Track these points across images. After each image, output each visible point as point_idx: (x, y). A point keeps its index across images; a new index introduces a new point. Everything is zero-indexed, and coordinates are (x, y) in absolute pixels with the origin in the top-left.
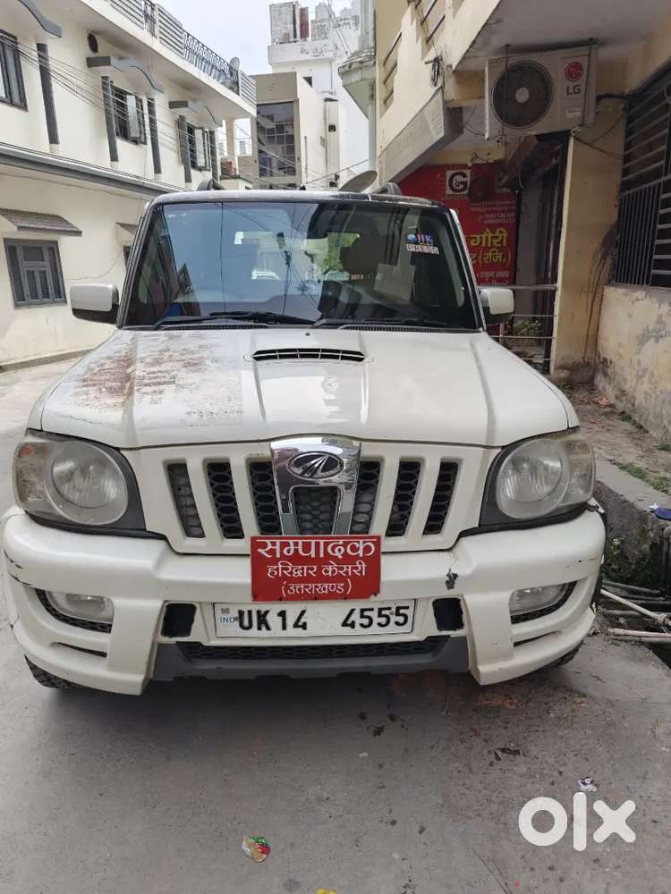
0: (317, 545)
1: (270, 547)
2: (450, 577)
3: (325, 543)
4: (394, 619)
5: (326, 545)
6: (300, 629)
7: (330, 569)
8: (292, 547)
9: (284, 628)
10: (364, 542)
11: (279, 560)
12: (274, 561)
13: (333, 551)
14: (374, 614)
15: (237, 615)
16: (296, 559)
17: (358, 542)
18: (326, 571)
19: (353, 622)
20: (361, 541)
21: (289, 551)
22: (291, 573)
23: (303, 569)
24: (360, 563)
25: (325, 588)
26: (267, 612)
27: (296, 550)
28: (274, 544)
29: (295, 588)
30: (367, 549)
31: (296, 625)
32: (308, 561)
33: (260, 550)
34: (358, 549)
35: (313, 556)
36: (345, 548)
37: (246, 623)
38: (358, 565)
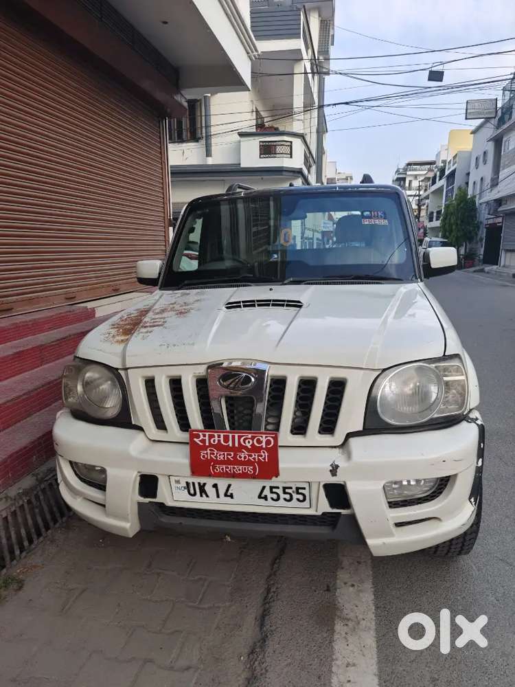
0: (233, 437)
1: (202, 437)
2: (333, 467)
3: (239, 436)
4: (295, 496)
5: (240, 437)
6: (229, 498)
7: (243, 455)
8: (216, 439)
9: (218, 496)
10: (266, 437)
11: (208, 447)
12: (205, 448)
13: (245, 443)
14: (280, 491)
15: (185, 485)
16: (219, 447)
17: (262, 437)
18: (240, 457)
19: (266, 496)
20: (264, 436)
21: (214, 441)
22: (216, 457)
23: (224, 454)
24: (264, 452)
25: (239, 469)
26: (205, 484)
27: (219, 441)
28: (204, 436)
29: (219, 468)
30: (268, 442)
31: (226, 495)
32: (227, 449)
33: (195, 439)
34: (262, 442)
35: (231, 445)
36: (253, 440)
37: (192, 492)
38: (262, 454)
